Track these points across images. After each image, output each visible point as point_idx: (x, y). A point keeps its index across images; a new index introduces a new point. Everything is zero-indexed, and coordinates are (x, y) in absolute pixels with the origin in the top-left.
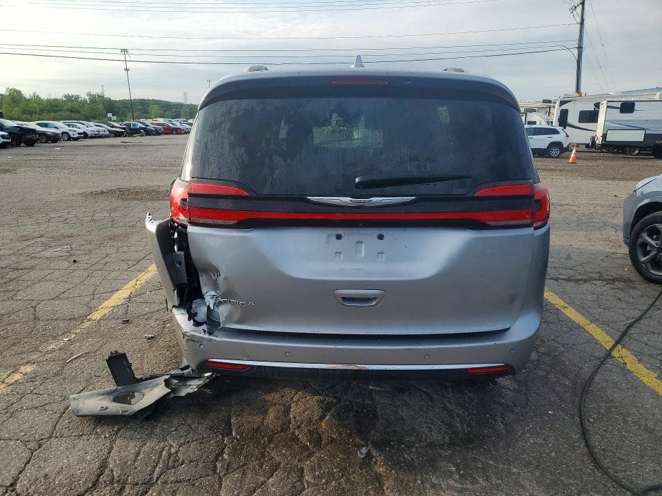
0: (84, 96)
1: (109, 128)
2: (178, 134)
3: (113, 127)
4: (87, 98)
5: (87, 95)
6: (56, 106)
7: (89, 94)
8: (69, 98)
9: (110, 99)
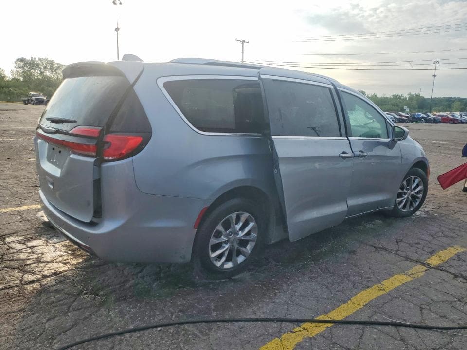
0: (406, 95)
1: (396, 116)
2: (454, 123)
3: (400, 115)
4: (408, 97)
5: (408, 94)
6: (385, 102)
7: (409, 94)
8: (395, 97)
9: (423, 97)
